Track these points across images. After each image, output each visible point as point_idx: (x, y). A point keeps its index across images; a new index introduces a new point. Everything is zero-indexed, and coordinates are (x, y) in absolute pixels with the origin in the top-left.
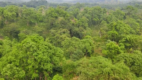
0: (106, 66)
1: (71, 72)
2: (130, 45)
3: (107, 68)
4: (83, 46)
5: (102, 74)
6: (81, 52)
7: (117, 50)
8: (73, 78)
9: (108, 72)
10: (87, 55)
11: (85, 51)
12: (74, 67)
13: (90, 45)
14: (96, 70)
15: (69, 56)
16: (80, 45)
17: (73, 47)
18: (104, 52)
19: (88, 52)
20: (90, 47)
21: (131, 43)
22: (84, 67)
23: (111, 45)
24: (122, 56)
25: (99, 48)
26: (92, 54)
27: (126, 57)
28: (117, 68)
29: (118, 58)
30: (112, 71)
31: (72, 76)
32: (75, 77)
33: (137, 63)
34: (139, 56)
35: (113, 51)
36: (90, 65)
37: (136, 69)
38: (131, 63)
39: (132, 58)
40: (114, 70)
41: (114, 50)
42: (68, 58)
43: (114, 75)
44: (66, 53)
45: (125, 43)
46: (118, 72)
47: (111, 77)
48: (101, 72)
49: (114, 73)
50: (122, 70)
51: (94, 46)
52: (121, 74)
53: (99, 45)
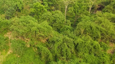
0: (33, 26)
1: (5, 28)
2: (52, 3)
3: (34, 27)
4: (15, 4)
5: (30, 31)
6: (13, 9)
7: (42, 8)
8: (7, 33)
9: (35, 30)
10: (18, 11)
11: (16, 8)
12: (7, 24)
13: (20, 3)
14: (25, 28)
15: (4, 11)
16: (12, 4)
17: (7, 5)
18: (31, 10)
19: (19, 9)
20: (21, 5)
21: (53, 2)
22: (16, 25)
23: (37, 5)
24: (46, 15)
25: (27, 5)
26: (22, 10)
27: (49, 16)
28: (42, 27)
29: (43, 16)
30: (38, 29)
31: (6, 32)
32: (8, 32)
33: (58, 21)
34: (59, 15)
35: (39, 10)
36: (21, 23)
37: (58, 26)
38: (53, 20)
39: (54, 17)
40: (39, 29)
41: (40, 8)
42: (3, 13)
43: (40, 33)
44: (2, 9)
45: (48, 2)
46: (43, 30)
47: (37, 34)
48: (30, 30)
49: (40, 31)
50: (46, 28)
51: (24, 4)
52: (46, 32)
53: (28, 3)
